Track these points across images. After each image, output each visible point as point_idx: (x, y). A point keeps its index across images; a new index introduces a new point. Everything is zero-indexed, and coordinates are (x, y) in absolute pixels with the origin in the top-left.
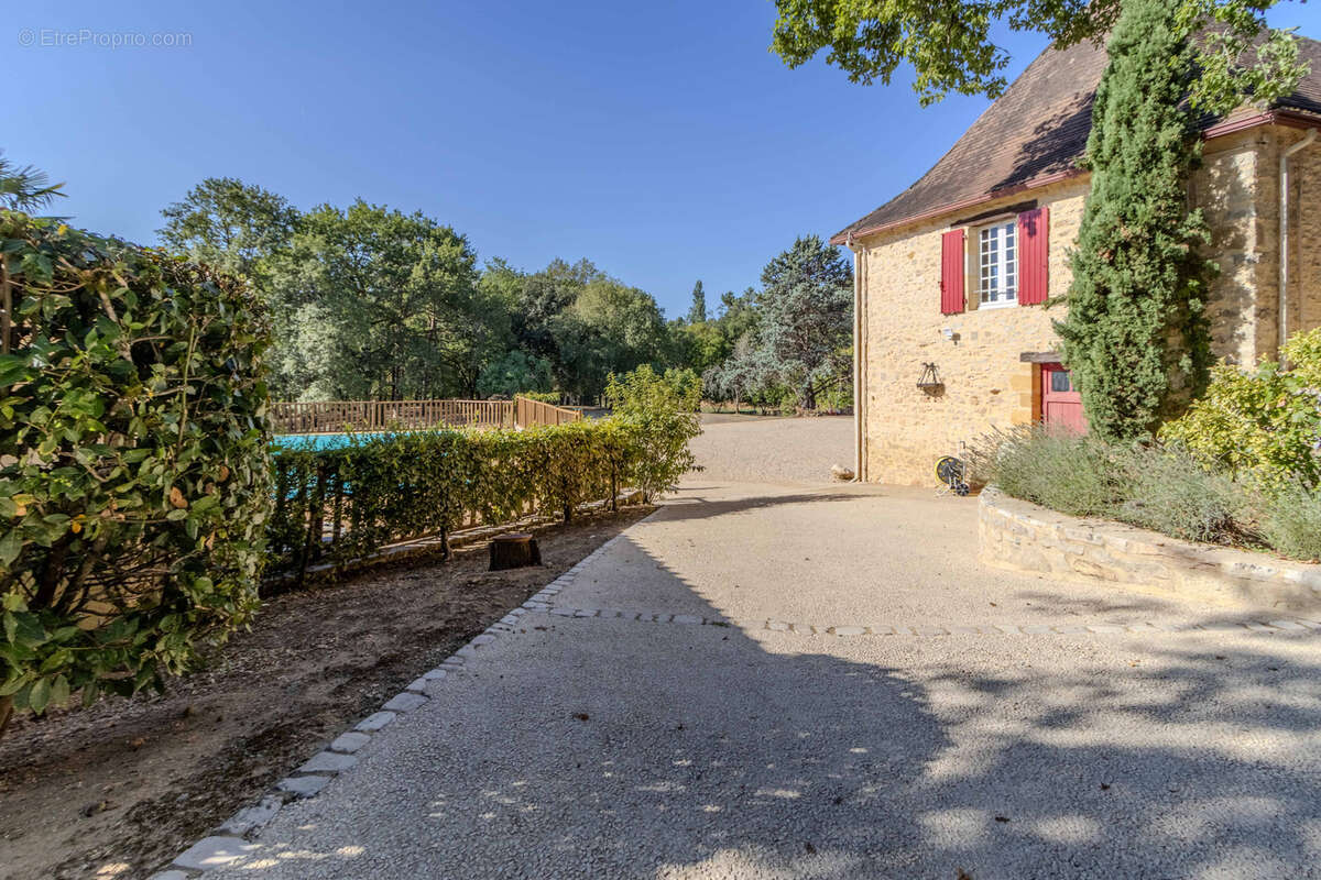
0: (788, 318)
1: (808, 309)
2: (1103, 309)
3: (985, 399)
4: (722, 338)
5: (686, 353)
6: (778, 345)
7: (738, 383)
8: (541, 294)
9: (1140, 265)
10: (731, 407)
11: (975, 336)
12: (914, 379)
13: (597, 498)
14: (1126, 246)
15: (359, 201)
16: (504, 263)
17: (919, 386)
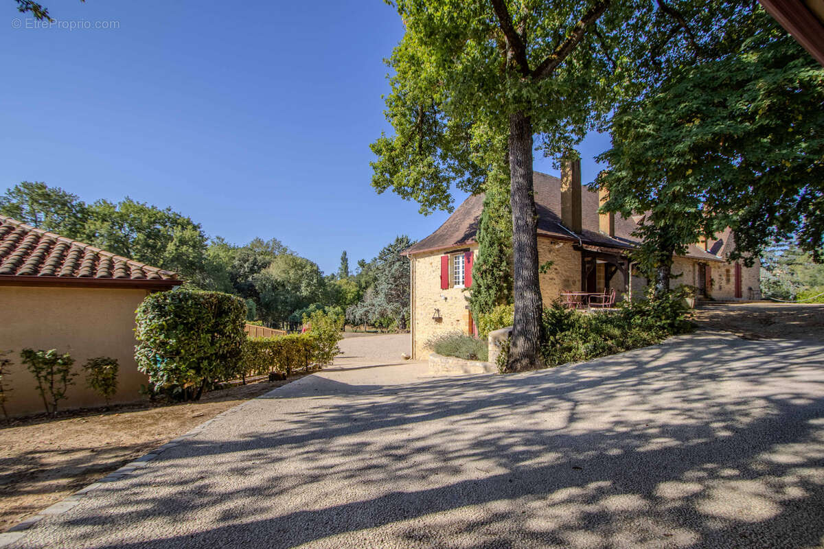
0: (391, 281)
1: (402, 276)
2: (479, 293)
3: (455, 323)
4: (358, 289)
5: (337, 297)
6: (386, 295)
7: (365, 315)
8: (248, 261)
9: (489, 280)
10: (363, 328)
11: (452, 298)
12: (432, 316)
13: (300, 366)
14: (485, 272)
15: (128, 199)
16: (223, 240)
17: (433, 318)
